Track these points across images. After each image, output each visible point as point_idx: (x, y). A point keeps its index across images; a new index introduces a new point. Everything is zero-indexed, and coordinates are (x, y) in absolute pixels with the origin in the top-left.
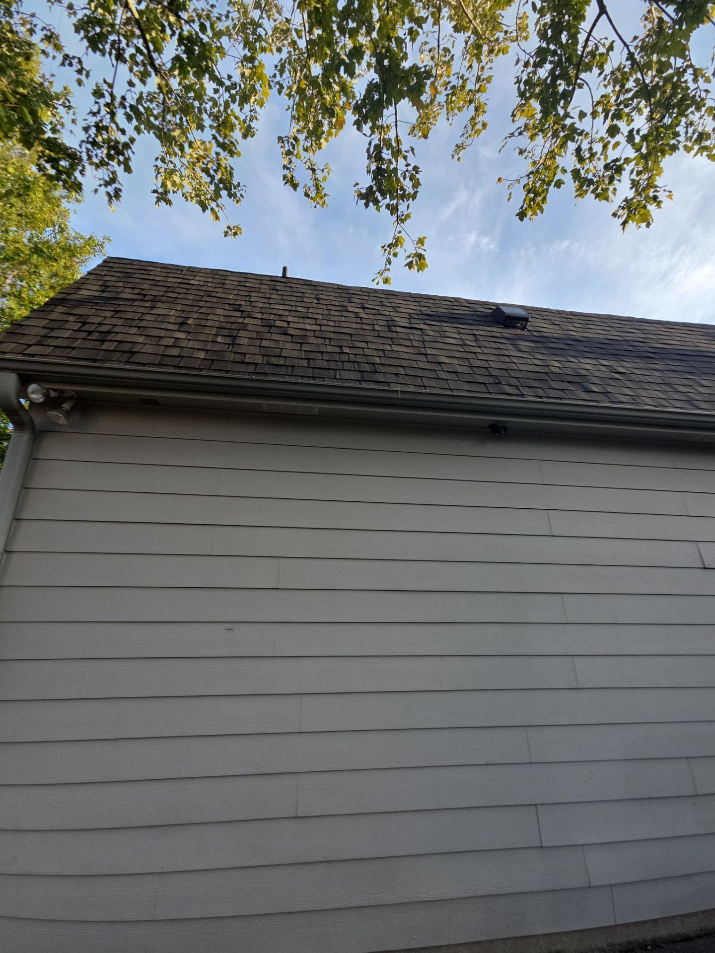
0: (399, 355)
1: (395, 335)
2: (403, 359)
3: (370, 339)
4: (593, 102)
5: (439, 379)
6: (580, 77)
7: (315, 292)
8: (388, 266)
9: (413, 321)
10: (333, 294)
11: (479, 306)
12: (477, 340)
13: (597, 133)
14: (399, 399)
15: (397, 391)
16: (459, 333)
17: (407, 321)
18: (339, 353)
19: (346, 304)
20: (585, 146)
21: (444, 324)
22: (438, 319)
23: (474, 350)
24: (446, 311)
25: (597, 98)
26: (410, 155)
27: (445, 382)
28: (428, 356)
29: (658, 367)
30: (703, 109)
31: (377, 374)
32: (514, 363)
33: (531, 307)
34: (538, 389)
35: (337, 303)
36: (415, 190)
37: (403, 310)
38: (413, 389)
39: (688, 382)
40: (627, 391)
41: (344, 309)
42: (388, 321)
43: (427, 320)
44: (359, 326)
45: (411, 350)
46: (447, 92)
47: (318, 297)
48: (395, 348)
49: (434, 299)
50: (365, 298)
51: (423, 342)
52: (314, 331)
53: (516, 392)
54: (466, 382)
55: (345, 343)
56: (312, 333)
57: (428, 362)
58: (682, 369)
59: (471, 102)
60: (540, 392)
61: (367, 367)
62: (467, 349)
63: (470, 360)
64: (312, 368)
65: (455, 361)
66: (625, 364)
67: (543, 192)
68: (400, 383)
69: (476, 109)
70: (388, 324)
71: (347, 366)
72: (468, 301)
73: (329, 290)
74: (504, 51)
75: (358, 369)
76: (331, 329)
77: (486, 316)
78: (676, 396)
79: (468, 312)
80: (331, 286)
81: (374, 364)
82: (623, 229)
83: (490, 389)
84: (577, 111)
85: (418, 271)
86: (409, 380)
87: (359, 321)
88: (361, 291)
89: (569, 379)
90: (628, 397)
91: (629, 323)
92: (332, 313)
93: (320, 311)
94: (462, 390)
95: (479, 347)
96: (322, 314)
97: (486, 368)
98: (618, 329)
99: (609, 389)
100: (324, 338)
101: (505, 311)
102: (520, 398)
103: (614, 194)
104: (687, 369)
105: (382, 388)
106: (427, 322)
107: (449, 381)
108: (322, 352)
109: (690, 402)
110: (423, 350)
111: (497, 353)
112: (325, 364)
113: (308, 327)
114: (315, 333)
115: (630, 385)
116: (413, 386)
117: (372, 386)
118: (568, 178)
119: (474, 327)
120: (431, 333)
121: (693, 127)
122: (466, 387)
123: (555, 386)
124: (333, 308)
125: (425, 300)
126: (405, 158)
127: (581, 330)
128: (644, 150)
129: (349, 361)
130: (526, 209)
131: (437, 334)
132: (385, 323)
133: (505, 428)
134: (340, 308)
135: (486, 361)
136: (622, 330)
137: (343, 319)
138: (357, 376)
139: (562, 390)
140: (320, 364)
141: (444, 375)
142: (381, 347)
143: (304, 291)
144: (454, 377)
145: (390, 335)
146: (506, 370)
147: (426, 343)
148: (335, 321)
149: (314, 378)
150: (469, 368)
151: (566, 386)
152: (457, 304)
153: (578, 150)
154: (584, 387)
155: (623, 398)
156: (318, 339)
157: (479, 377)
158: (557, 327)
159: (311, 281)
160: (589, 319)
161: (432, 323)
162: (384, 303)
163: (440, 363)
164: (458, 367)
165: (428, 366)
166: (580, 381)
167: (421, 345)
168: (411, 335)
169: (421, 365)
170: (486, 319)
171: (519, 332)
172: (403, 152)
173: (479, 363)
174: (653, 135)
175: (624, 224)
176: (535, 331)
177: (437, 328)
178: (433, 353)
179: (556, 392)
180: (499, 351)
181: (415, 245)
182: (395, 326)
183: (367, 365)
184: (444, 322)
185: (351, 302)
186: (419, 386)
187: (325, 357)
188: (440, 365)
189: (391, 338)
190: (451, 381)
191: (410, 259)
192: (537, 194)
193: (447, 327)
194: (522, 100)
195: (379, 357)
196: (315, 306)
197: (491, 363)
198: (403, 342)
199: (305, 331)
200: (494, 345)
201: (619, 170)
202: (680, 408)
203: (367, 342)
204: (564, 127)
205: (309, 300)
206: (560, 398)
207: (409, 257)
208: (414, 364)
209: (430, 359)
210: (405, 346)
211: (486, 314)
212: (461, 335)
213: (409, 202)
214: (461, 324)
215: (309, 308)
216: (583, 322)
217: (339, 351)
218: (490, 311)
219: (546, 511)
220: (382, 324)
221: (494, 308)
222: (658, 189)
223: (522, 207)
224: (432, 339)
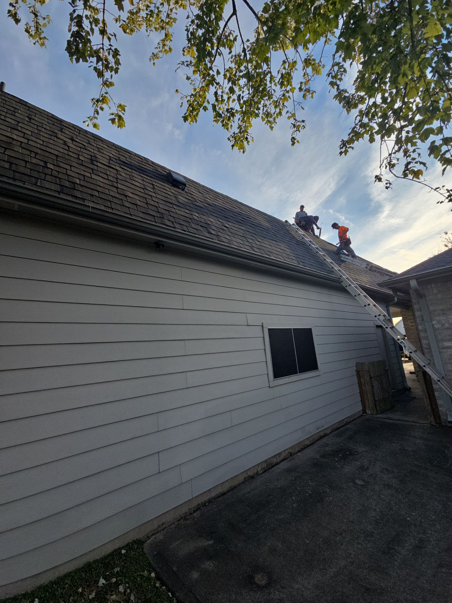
0: (96, 183)
1: (95, 168)
2: (99, 186)
3: (74, 164)
4: (225, 69)
5: (123, 206)
6: (220, 48)
7: (28, 112)
8: (96, 115)
9: (111, 162)
10: (46, 120)
11: (160, 168)
12: (154, 188)
13: (225, 88)
14: (89, 212)
15: (89, 206)
16: (143, 180)
17: (107, 161)
18: (43, 166)
19: (57, 132)
20: (219, 92)
21: (134, 171)
22: (130, 167)
23: (151, 194)
24: (137, 163)
25: (227, 67)
26: (113, 38)
27: (128, 209)
28: (118, 189)
29: (243, 228)
30: (272, 100)
31: (75, 191)
32: (173, 208)
33: (189, 179)
34: (185, 226)
35: (48, 128)
36: (117, 66)
37: (105, 152)
38: (103, 208)
39: (253, 238)
40: (227, 237)
41: (54, 134)
42: (91, 156)
43: (123, 165)
44: (66, 152)
45: (106, 181)
46: (147, 12)
47: (30, 116)
48: (94, 176)
49: (130, 153)
50: (75, 133)
51: (117, 179)
52: (21, 142)
53: (172, 225)
54: (142, 212)
55: (50, 161)
56: (19, 144)
57: (118, 193)
58: (252, 231)
59: (163, 28)
60: (185, 228)
61: (67, 184)
62: (146, 192)
63: (147, 200)
64: (13, 171)
65: (137, 197)
66: (229, 223)
67: (197, 109)
68: (94, 202)
69: (166, 35)
70: (91, 158)
71: (48, 178)
72: (152, 162)
73: (43, 115)
74: (184, 7)
75: (59, 183)
76: (39, 146)
77: (163, 176)
78: (247, 244)
79: (152, 170)
80: (46, 113)
81: (74, 183)
82: (232, 149)
83: (156, 220)
84: (216, 68)
85: (118, 127)
86: (100, 201)
87: (67, 148)
88: (73, 127)
89: (201, 224)
90: (227, 240)
91: (235, 203)
92: (42, 133)
93: (31, 129)
94: (138, 216)
95: (155, 193)
96: (32, 132)
97: (157, 207)
98: (230, 205)
99: (219, 234)
100: (31, 151)
101: (173, 175)
102: (174, 229)
103: (231, 128)
104: (254, 232)
105: (78, 201)
106: (122, 167)
107: (130, 209)
108: (26, 162)
109: (252, 247)
110: (116, 184)
111: (165, 200)
112: (28, 172)
113: (15, 137)
114: (21, 144)
115: (229, 234)
116: (103, 206)
117: (70, 198)
118: (210, 107)
119: (153, 180)
120: (124, 175)
121: (266, 108)
122: (142, 215)
123: (194, 227)
124: (43, 130)
125: (124, 152)
126: (109, 39)
127: (212, 200)
128: (244, 109)
129: (51, 175)
130: (188, 115)
131: (128, 177)
132: (90, 157)
133: (163, 246)
134: (50, 133)
135: (158, 202)
136: (231, 206)
137: (52, 142)
138: (58, 188)
139: (197, 229)
140: (22, 169)
141: (127, 204)
142: (83, 173)
143: (18, 107)
144: (135, 207)
145: (91, 166)
146: (168, 211)
147: (118, 180)
148: (43, 141)
149: (14, 179)
150: (145, 204)
151: (199, 228)
152: (145, 162)
153: (216, 93)
154: (208, 230)
155: (224, 240)
156: (23, 150)
157: (151, 211)
158: (201, 195)
159: (27, 102)
160: (217, 195)
161: (126, 168)
162: (90, 143)
163: (126, 196)
164: (138, 201)
165: (117, 195)
166: (206, 226)
167: (115, 180)
168: (108, 171)
169: (112, 193)
170: (162, 177)
171: (180, 191)
172: (108, 34)
173: (152, 203)
174: (248, 103)
175: (233, 146)
176: (189, 193)
177: (128, 173)
178: (122, 188)
179: (194, 230)
180: (167, 199)
181: (117, 107)
182: (97, 162)
183: (67, 182)
184: (134, 170)
185: (62, 132)
186: (108, 207)
187: (28, 165)
188: (126, 198)
189: (92, 169)
190: (132, 210)
191: (113, 117)
192: (194, 109)
193: (135, 174)
194: (189, 43)
195: (80, 180)
196: (26, 123)
197: (160, 204)
198: (100, 174)
199: (11, 140)
200: (164, 194)
201: (233, 115)
202: (248, 249)
203: (71, 166)
204: (209, 74)
205: (21, 117)
206: (195, 234)
207: (113, 114)
208: (107, 192)
209: (120, 191)
210: (102, 177)
211: (163, 174)
212: (144, 182)
213: (112, 73)
214: (146, 175)
215: (19, 122)
216: (214, 196)
217: (43, 165)
218: (166, 173)
219: (181, 296)
220: (86, 157)
221: (168, 172)
222: (248, 134)
223: (185, 114)
224: (123, 179)
